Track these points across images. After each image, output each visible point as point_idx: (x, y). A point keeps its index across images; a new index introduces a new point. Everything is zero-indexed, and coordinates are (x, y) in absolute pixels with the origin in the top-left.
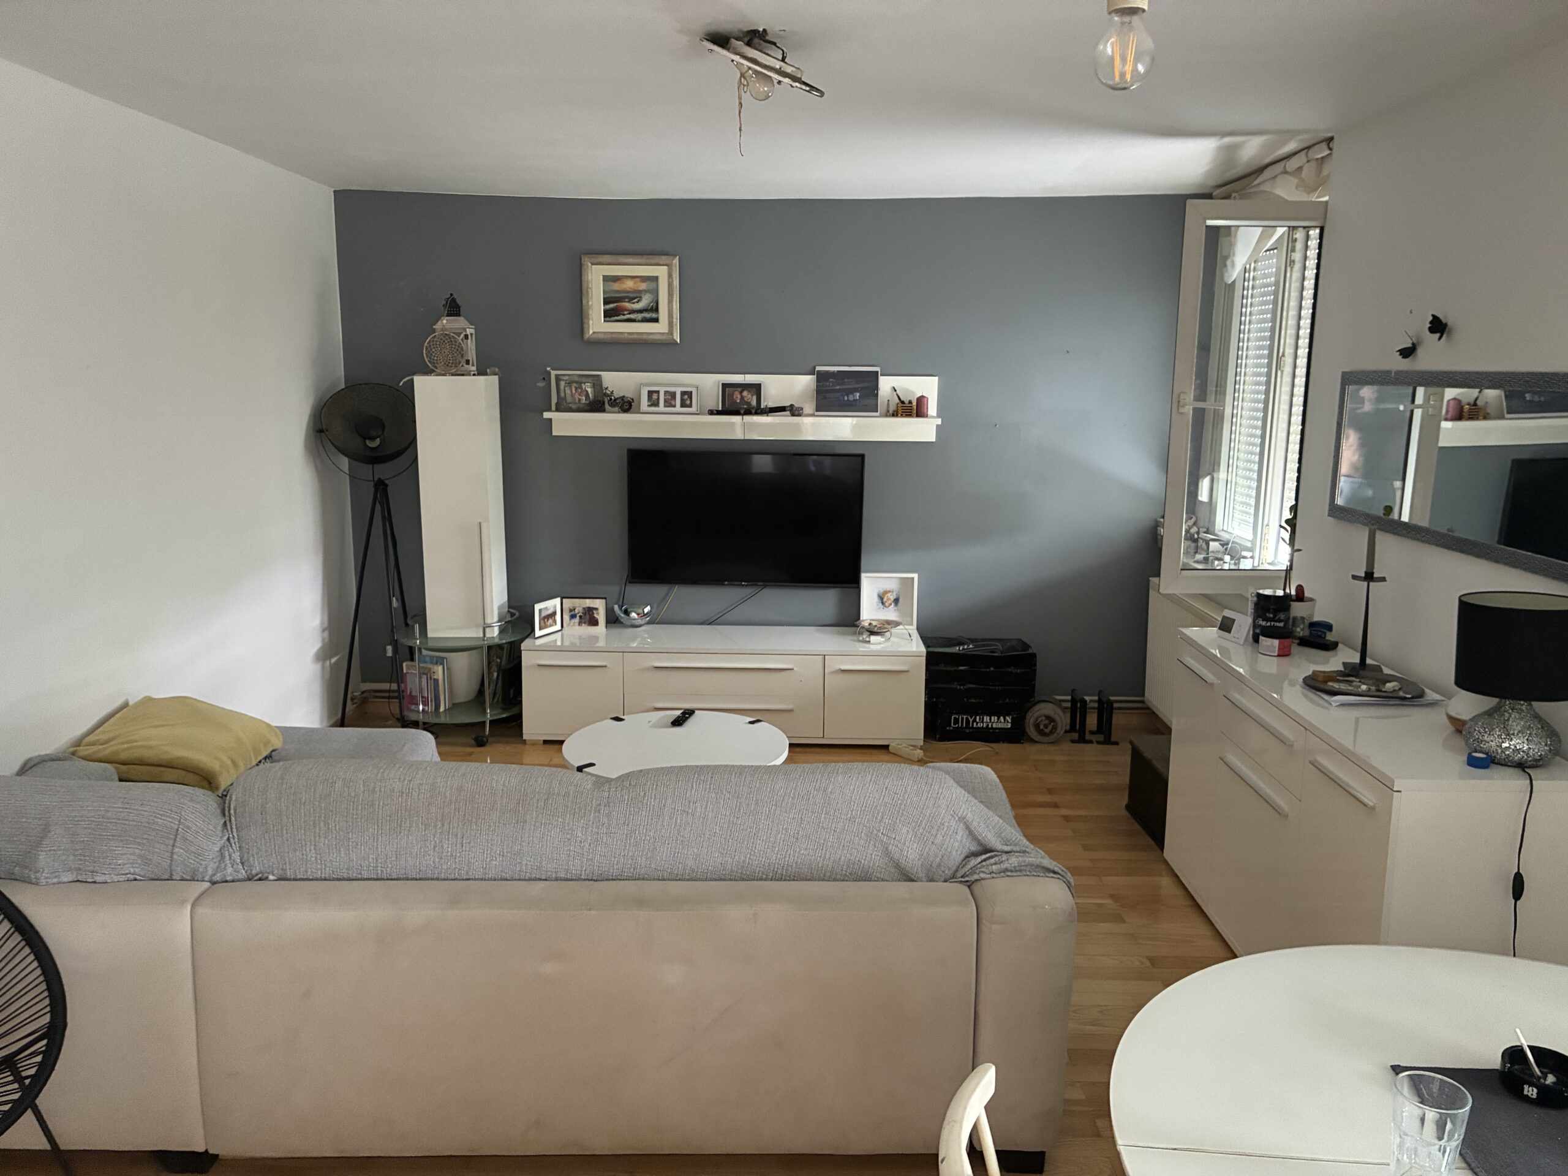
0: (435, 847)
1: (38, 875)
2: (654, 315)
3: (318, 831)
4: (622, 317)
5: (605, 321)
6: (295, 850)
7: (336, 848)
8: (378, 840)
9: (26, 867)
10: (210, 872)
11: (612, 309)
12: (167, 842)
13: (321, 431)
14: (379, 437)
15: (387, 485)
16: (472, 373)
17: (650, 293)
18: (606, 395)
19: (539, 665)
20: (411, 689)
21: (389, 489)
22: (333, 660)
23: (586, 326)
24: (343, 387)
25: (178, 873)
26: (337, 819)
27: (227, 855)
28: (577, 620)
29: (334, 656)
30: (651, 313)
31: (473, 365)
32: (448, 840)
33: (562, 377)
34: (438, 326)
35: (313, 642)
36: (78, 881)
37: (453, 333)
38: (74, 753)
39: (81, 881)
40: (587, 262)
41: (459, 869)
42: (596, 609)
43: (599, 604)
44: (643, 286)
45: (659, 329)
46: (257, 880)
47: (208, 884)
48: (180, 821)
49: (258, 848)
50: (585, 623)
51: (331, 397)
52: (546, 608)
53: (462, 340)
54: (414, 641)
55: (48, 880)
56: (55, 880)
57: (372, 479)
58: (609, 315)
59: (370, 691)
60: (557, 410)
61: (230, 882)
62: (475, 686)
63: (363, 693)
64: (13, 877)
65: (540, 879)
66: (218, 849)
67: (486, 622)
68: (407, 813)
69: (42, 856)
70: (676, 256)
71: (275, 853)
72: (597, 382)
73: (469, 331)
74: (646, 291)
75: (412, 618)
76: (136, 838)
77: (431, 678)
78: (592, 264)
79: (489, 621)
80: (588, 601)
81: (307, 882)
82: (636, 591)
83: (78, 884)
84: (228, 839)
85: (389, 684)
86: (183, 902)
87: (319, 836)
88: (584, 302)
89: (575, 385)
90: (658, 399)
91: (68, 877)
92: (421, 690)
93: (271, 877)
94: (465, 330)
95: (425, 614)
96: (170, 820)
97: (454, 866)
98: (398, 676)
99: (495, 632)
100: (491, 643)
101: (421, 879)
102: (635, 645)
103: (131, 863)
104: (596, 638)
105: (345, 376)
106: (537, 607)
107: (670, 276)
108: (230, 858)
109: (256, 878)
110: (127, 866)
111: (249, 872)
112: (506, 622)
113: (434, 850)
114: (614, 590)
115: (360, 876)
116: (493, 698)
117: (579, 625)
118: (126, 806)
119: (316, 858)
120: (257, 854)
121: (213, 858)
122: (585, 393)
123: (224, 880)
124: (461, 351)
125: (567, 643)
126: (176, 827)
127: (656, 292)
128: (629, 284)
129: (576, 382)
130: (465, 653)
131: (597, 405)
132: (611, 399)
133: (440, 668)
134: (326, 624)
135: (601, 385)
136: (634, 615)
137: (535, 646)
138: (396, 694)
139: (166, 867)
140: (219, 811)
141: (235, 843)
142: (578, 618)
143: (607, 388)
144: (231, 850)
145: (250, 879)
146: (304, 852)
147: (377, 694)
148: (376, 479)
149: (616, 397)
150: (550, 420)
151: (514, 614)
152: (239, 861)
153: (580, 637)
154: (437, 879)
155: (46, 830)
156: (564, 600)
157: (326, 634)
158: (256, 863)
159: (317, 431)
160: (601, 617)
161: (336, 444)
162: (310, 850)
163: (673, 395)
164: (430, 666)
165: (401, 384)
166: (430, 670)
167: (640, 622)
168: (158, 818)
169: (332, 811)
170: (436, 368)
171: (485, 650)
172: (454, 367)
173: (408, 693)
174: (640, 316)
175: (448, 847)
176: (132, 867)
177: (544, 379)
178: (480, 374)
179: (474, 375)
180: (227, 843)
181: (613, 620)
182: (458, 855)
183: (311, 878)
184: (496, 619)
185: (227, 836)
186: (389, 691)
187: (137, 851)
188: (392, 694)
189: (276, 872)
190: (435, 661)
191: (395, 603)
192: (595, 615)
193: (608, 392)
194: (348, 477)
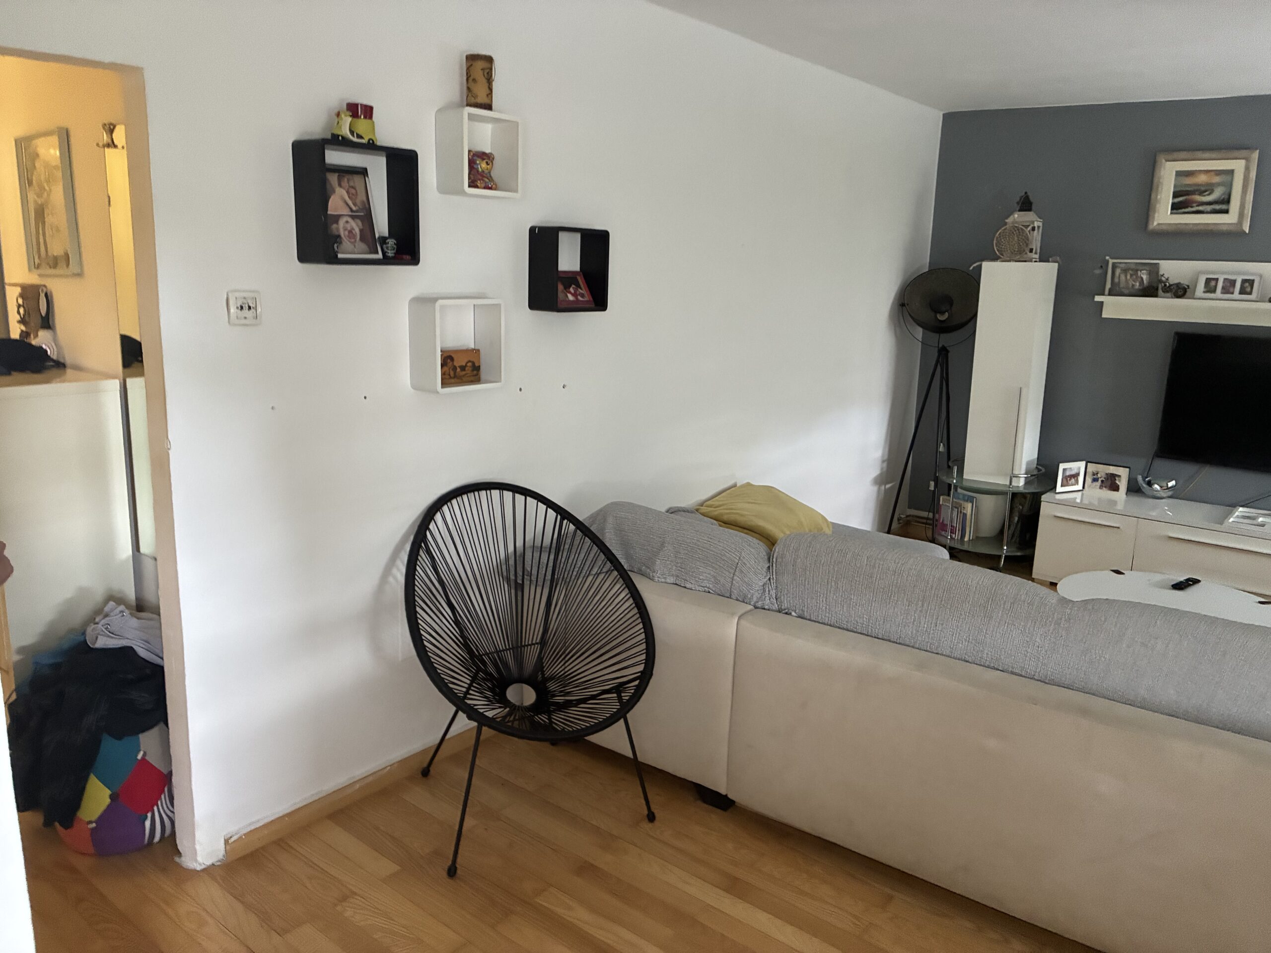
0: (914, 621)
1: (654, 574)
2: (1224, 207)
3: (830, 587)
4: (1190, 209)
5: (1171, 213)
6: (812, 598)
7: (841, 604)
8: (872, 605)
9: (649, 568)
10: (755, 599)
11: (1180, 202)
12: (730, 570)
13: (903, 305)
14: (947, 311)
15: (947, 351)
16: (1034, 260)
17: (1222, 185)
18: (1161, 281)
19: (1055, 516)
20: (943, 518)
21: (950, 355)
22: (888, 486)
23: (1150, 218)
24: (927, 270)
25: (735, 593)
26: (845, 582)
27: (767, 590)
28: (1099, 483)
29: (889, 483)
30: (1222, 205)
31: (1036, 253)
32: (925, 618)
33: (1118, 265)
34: (1009, 220)
35: (874, 470)
36: (676, 584)
37: (1023, 226)
38: (697, 510)
39: (677, 585)
40: (1161, 159)
41: (931, 644)
42: (1119, 476)
43: (1123, 473)
44: (1217, 179)
45: (1228, 220)
46: (784, 613)
47: (752, 607)
48: (740, 558)
49: (787, 591)
50: (1106, 487)
51: (914, 279)
52: (1071, 468)
53: (1029, 231)
54: (951, 479)
55: (659, 579)
56: (663, 580)
57: (937, 346)
58: (1176, 207)
59: (913, 516)
60: (1110, 294)
61: (767, 610)
62: (998, 527)
63: (907, 516)
64: (641, 573)
65: (998, 669)
66: (762, 584)
67: (1014, 472)
68: (897, 589)
69: (658, 562)
70: (1257, 149)
71: (799, 597)
72: (1154, 270)
73: (1036, 224)
74: (1219, 184)
75: (953, 461)
76: (712, 563)
77: (961, 512)
78: (1167, 161)
79: (1016, 472)
80: (1111, 467)
81: (817, 624)
82: (1162, 465)
83: (676, 586)
84: (769, 579)
85: (928, 513)
86: (733, 614)
87: (830, 592)
88: (1153, 196)
89: (1130, 272)
90: (1216, 287)
91: (671, 580)
92: (951, 521)
93: (793, 613)
94: (1033, 222)
95: (964, 460)
96: (734, 555)
97: (927, 640)
98: (935, 507)
99: (1022, 482)
100: (1015, 490)
101: (900, 644)
102: (1154, 514)
103: (707, 580)
104: (1114, 503)
105: (930, 263)
106: (1062, 466)
107: (1247, 169)
108: (769, 594)
109: (783, 612)
110: (705, 581)
111: (780, 606)
112: (1032, 476)
113: (913, 624)
114: (1141, 463)
115: (855, 630)
116: (1012, 538)
117: (1100, 488)
118: (710, 540)
119: (826, 608)
120: (787, 594)
121: (758, 590)
122: (1140, 280)
123: (763, 607)
124: (1026, 241)
125: (1086, 502)
126: (737, 561)
127: (1230, 186)
128: (1202, 179)
129: (1132, 270)
130: (994, 497)
131: (1149, 291)
132: (1165, 285)
133: (970, 505)
134: (886, 457)
135: (1158, 272)
136: (1156, 487)
137: (1056, 499)
138: (931, 522)
139: (729, 589)
140: (766, 557)
141: (773, 583)
142: (1100, 481)
143: (1162, 275)
144: (770, 587)
145: (779, 611)
146: (818, 601)
147: (918, 520)
148: (940, 346)
149: (1171, 283)
150: (1102, 303)
151: (1041, 470)
152: (774, 596)
153: (1100, 500)
154: (913, 647)
155: (663, 545)
156: (1089, 464)
157: (885, 465)
158: (785, 601)
159: (900, 305)
160: (1123, 484)
161: (912, 315)
162: (823, 601)
163: (1233, 283)
164: (961, 502)
165: (971, 268)
166: (961, 505)
167: (1163, 494)
168: (727, 552)
169: (841, 575)
170: (1003, 255)
171: (1009, 496)
172: (1019, 254)
173: (941, 521)
174: (1209, 208)
175: (925, 624)
176: (708, 583)
177: (1102, 267)
178: (1041, 261)
179: (1036, 261)
180: (768, 582)
181: (1134, 489)
182: (932, 632)
183: (821, 621)
184: (1023, 471)
185: (769, 576)
186: (928, 519)
187: (712, 573)
188: (928, 521)
189: (797, 611)
190: (966, 498)
191: (942, 448)
192: (1117, 482)
193: (1163, 279)
194: (920, 343)
